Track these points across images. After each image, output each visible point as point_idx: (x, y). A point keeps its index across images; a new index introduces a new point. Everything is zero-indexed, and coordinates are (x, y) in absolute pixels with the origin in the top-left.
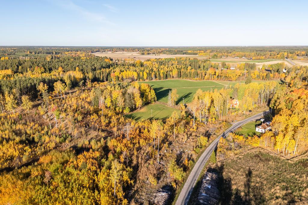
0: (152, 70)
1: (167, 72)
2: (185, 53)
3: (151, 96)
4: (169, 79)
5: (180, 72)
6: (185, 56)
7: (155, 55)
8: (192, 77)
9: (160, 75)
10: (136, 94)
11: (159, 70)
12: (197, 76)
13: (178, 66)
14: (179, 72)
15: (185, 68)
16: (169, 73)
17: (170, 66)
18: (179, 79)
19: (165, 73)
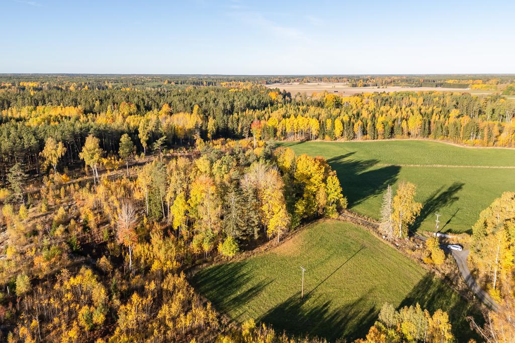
0: (358, 115)
1: (394, 122)
2: (441, 85)
3: (328, 195)
4: (397, 138)
5: (430, 123)
6: (440, 90)
7: (378, 88)
8: (461, 136)
9: (374, 128)
10: (268, 191)
11: (374, 116)
12: (477, 135)
13: (423, 108)
14: (427, 123)
15: (442, 112)
16: (399, 123)
17: (404, 107)
18: (426, 139)
19: (390, 123)
